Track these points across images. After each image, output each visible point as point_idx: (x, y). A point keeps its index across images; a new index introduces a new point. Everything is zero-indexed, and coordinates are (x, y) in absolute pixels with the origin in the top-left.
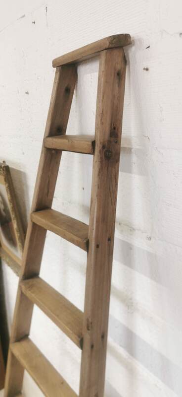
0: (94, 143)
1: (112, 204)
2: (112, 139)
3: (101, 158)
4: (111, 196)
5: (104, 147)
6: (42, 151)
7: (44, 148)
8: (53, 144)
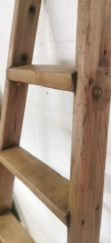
0: (75, 76)
1: (101, 162)
2: (102, 69)
3: (87, 99)
4: (99, 151)
5: (91, 82)
6: (6, 84)
7: (8, 81)
8: (16, 76)
